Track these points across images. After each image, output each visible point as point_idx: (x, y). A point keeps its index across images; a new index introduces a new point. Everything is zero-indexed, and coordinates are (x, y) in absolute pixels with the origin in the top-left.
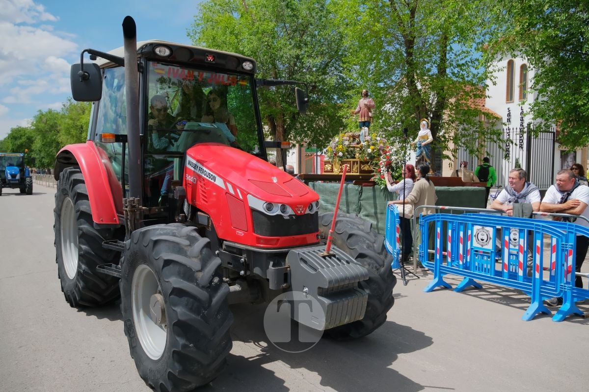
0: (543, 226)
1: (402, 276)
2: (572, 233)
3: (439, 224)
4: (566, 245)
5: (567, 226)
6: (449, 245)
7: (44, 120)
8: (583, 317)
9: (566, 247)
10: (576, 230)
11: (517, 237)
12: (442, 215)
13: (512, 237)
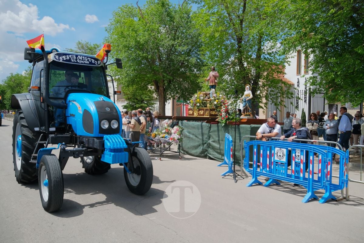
0: (314, 148)
1: (234, 177)
2: (330, 152)
3: (255, 147)
4: (326, 159)
5: (327, 148)
6: (261, 159)
7: (13, 79)
8: (336, 201)
9: (327, 160)
10: (332, 151)
11: (299, 154)
12: (257, 141)
13: (297, 154)
